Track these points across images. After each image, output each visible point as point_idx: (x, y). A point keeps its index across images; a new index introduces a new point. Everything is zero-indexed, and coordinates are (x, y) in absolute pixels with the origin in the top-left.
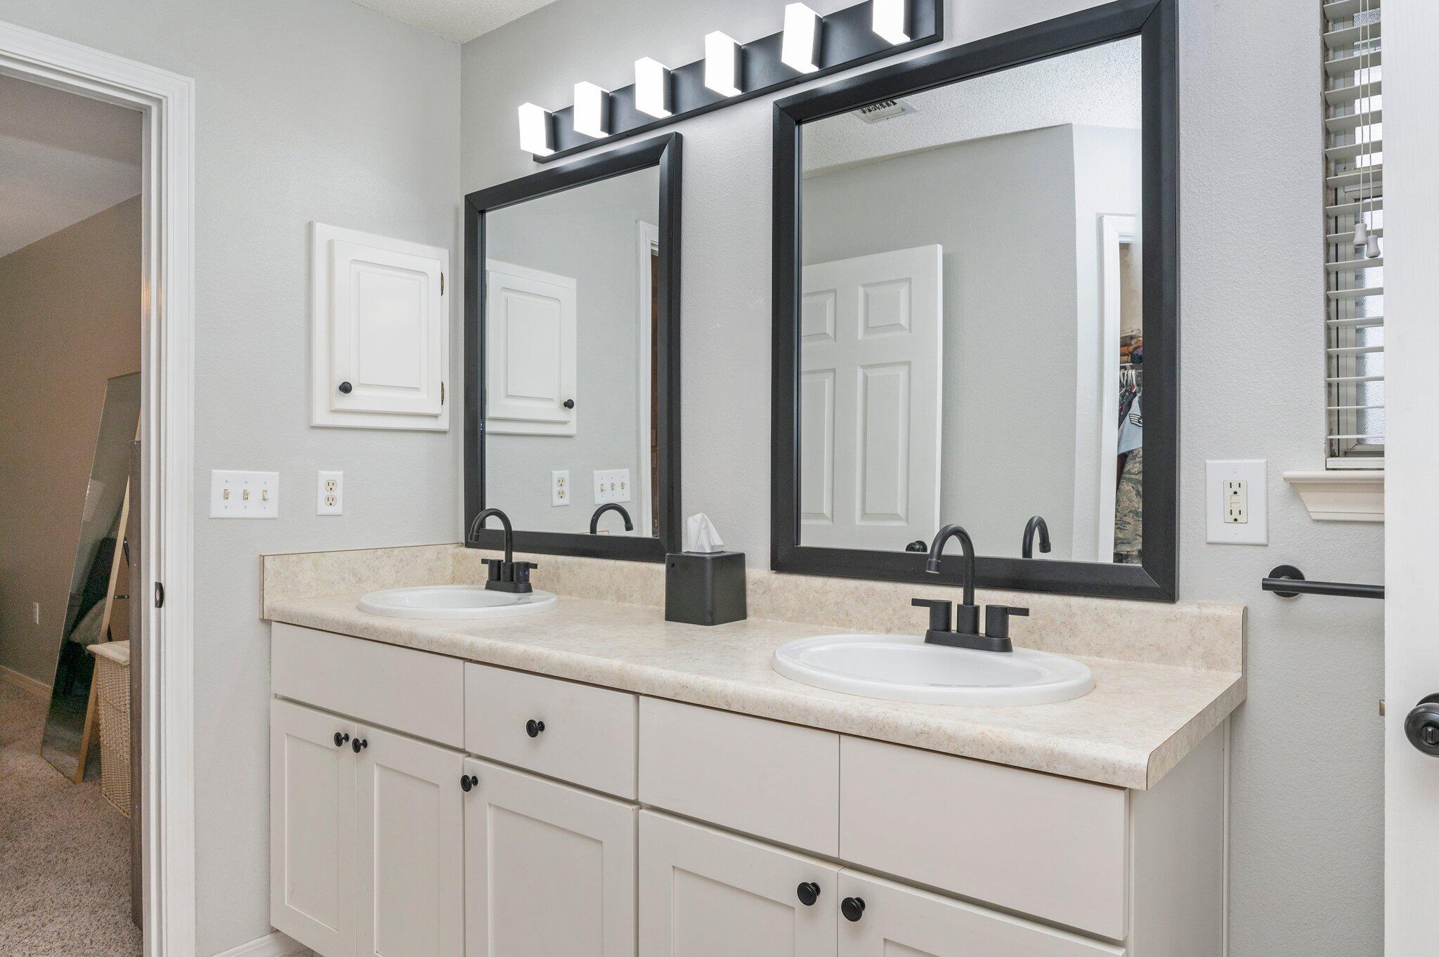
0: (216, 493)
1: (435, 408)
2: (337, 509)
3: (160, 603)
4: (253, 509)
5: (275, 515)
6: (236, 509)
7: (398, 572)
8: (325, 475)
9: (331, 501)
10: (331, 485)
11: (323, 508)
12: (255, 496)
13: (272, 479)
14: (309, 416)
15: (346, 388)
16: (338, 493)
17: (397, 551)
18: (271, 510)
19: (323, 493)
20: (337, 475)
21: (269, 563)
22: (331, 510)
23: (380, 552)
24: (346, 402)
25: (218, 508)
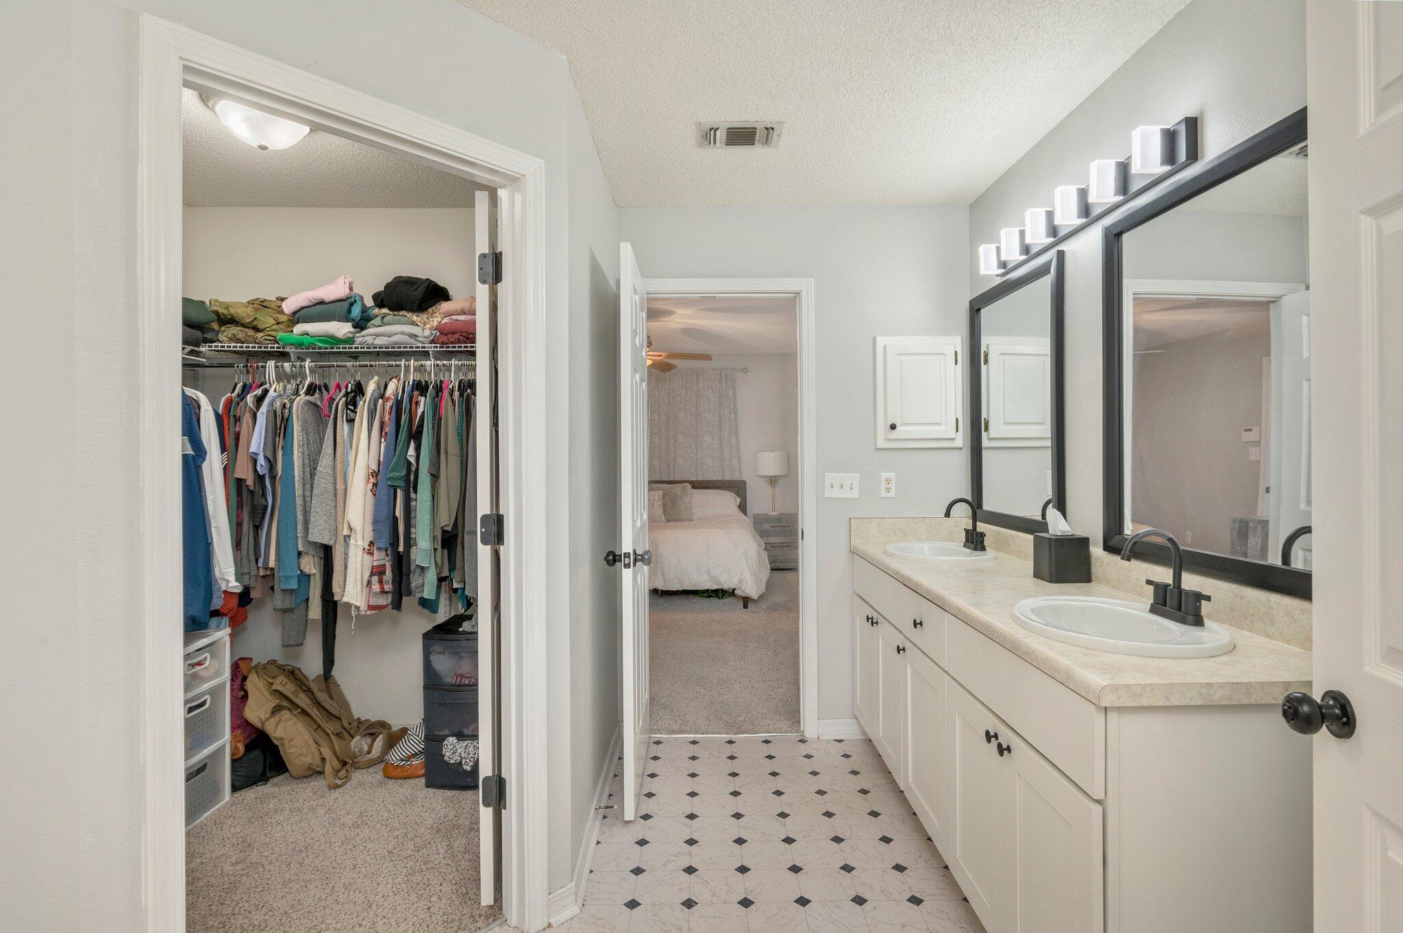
0: (827, 484)
1: (952, 434)
2: (892, 494)
3: (802, 539)
4: (846, 494)
5: (858, 497)
6: (836, 493)
7: (929, 532)
8: (884, 475)
9: (888, 490)
10: (888, 481)
11: (884, 493)
12: (847, 487)
13: (855, 478)
14: (876, 442)
15: (893, 427)
16: (893, 485)
17: (928, 520)
18: (855, 494)
19: (883, 485)
20: (892, 475)
21: (853, 521)
22: (888, 495)
23: (917, 520)
24: (895, 434)
25: (828, 493)
